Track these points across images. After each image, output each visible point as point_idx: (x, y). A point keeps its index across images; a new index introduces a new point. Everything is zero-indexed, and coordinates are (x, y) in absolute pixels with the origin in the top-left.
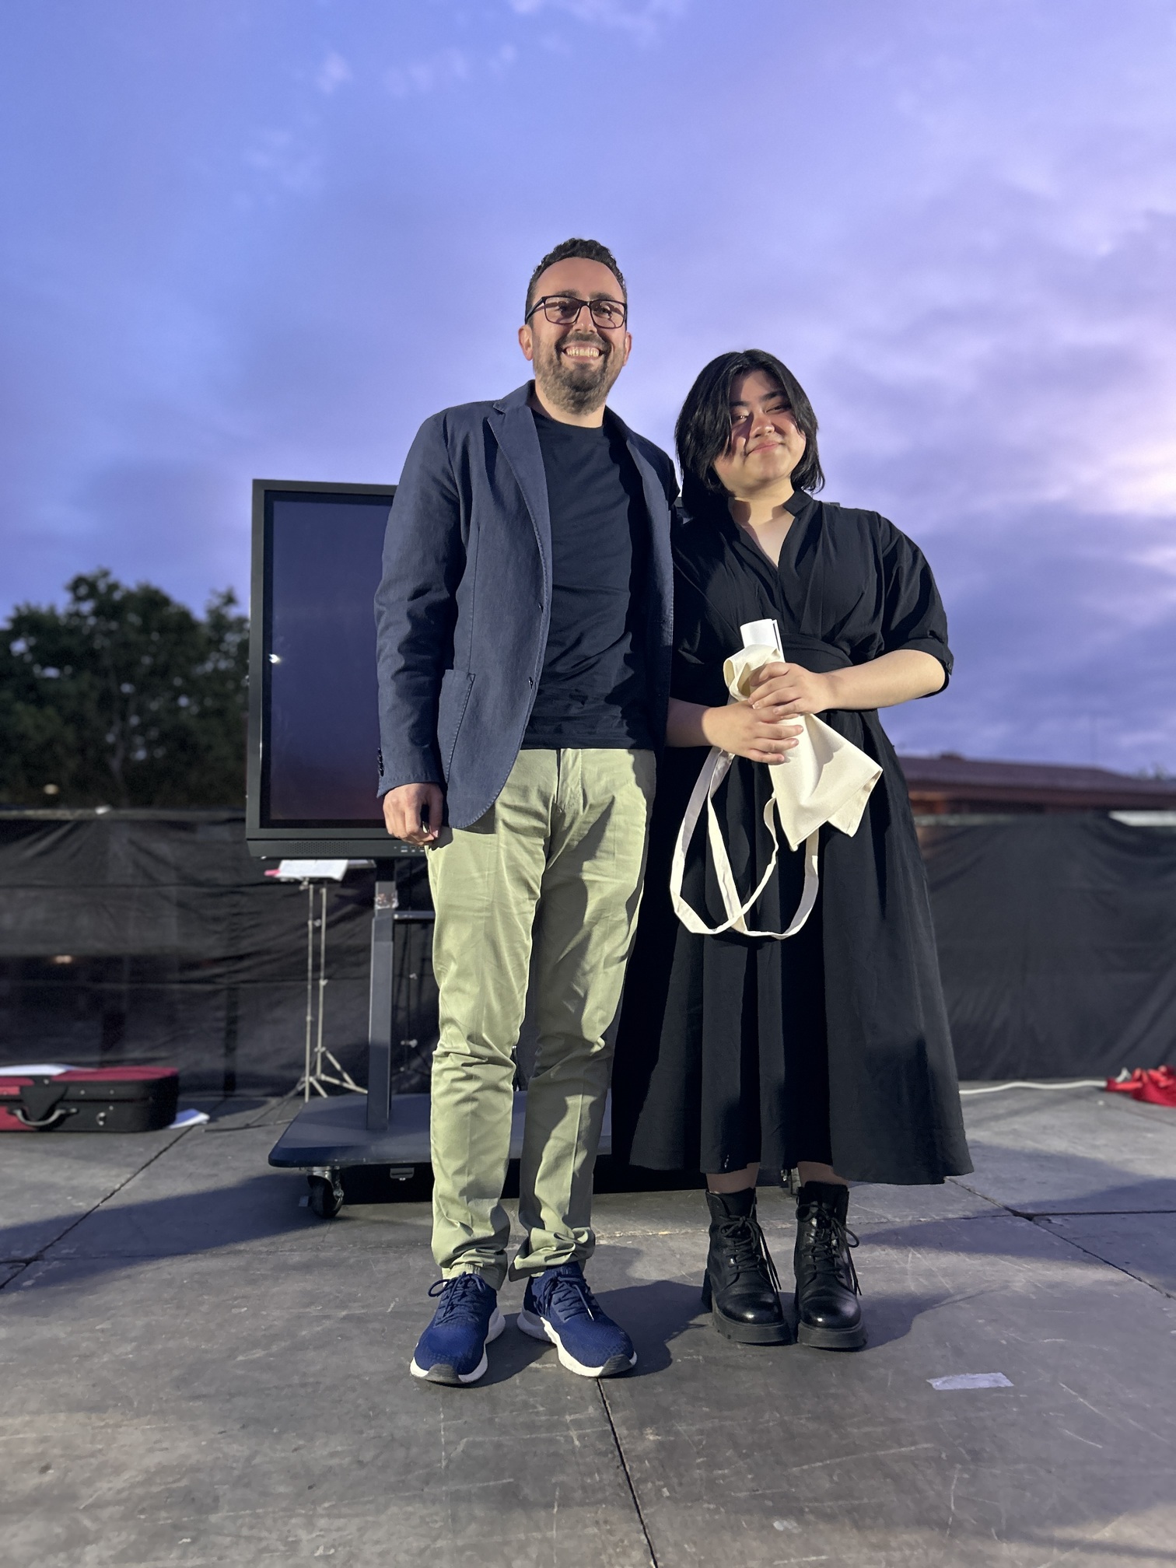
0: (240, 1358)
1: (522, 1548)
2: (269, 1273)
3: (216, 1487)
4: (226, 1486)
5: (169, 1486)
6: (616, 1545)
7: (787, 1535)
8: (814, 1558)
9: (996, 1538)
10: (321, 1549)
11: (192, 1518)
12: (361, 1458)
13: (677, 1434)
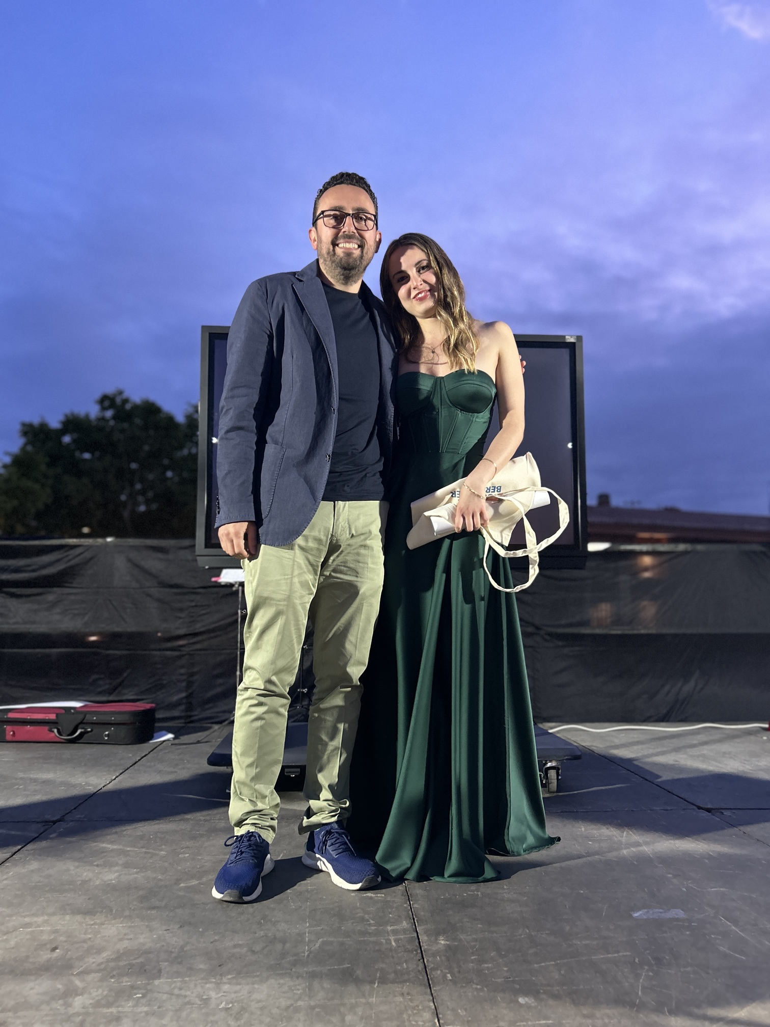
0: (182, 885)
1: (353, 1008)
2: (205, 833)
3: (160, 963)
4: (167, 963)
5: (131, 962)
6: (414, 1008)
7: (528, 1007)
8: (544, 1022)
9: (667, 1014)
10: (224, 1003)
11: (143, 982)
12: (253, 949)
13: (460, 940)
